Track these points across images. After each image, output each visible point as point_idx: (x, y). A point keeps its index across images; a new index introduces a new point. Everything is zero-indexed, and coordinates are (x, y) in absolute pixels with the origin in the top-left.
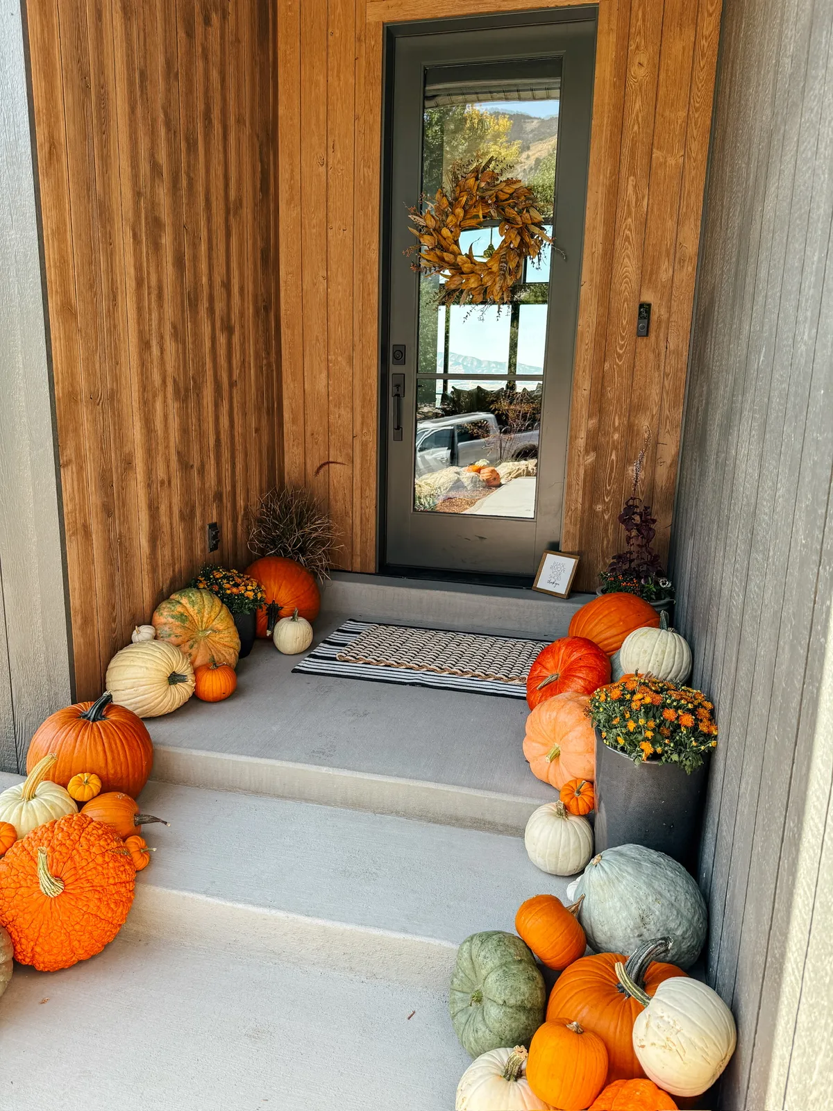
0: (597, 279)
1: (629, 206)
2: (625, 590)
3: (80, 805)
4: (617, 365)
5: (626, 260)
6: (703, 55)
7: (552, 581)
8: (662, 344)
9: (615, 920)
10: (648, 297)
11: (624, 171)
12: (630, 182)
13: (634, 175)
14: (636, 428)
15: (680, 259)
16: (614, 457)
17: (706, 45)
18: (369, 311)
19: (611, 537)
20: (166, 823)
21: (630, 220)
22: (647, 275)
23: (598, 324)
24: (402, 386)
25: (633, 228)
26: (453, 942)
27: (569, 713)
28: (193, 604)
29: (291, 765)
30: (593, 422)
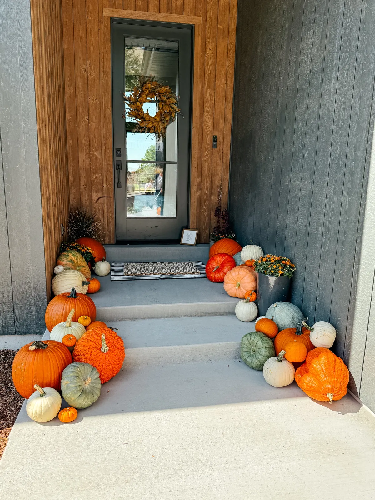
0: (198, 126)
1: (208, 100)
2: (223, 238)
3: (86, 327)
4: (206, 158)
5: (208, 119)
6: (231, 49)
7: (188, 240)
8: (221, 151)
9: (285, 320)
10: (216, 134)
11: (206, 87)
12: (208, 91)
13: (210, 89)
14: (214, 181)
15: (226, 120)
16: (207, 192)
17: (231, 46)
18: (108, 134)
19: (207, 222)
20: (117, 329)
21: (208, 105)
22: (215, 126)
23: (199, 143)
24: (120, 165)
25: (210, 108)
26: (235, 341)
27: (243, 271)
28: (74, 255)
29: (147, 306)
30: (199, 179)
